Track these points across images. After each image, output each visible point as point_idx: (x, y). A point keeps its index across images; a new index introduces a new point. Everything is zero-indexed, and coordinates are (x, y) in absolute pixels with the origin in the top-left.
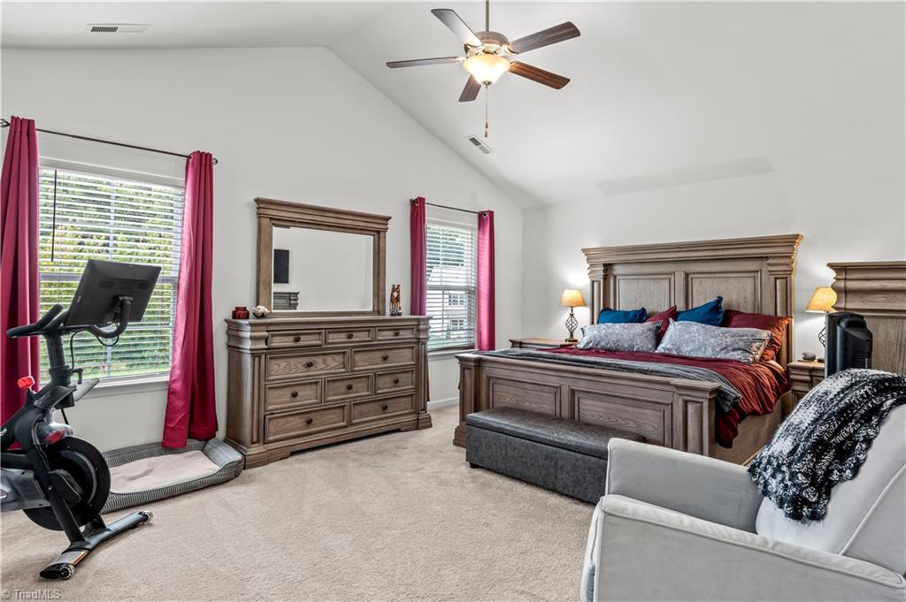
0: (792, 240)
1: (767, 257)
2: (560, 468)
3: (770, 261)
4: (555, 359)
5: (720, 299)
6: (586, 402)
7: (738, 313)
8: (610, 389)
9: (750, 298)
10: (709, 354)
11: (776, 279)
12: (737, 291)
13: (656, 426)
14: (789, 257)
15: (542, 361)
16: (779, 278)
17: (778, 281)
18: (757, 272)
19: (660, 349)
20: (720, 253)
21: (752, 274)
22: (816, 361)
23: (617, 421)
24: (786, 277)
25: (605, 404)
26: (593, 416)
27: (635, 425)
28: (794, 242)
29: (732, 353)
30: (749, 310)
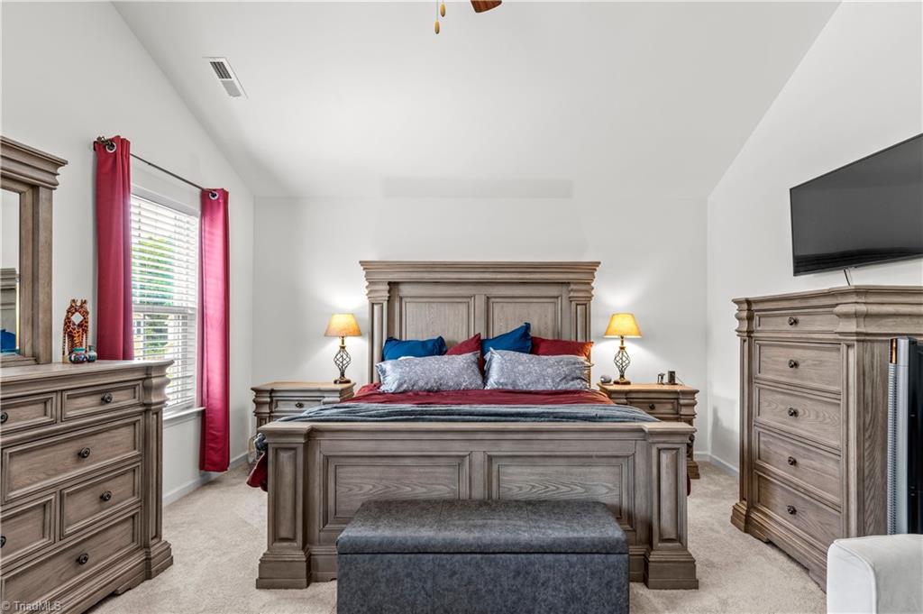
0: (591, 268)
1: (569, 283)
2: (543, 584)
3: (572, 287)
4: (453, 414)
5: (528, 326)
6: (510, 470)
7: (543, 340)
8: (549, 448)
9: (550, 324)
10: (549, 386)
11: (577, 305)
12: (542, 320)
13: (610, 485)
14: (589, 284)
15: (430, 420)
16: (579, 304)
17: (579, 307)
18: (557, 297)
19: (488, 388)
20: (528, 276)
21: (552, 300)
22: (612, 383)
23: (558, 488)
24: (585, 303)
25: (541, 470)
26: (521, 488)
27: (581, 490)
28: (595, 270)
29: (572, 383)
30: (550, 338)
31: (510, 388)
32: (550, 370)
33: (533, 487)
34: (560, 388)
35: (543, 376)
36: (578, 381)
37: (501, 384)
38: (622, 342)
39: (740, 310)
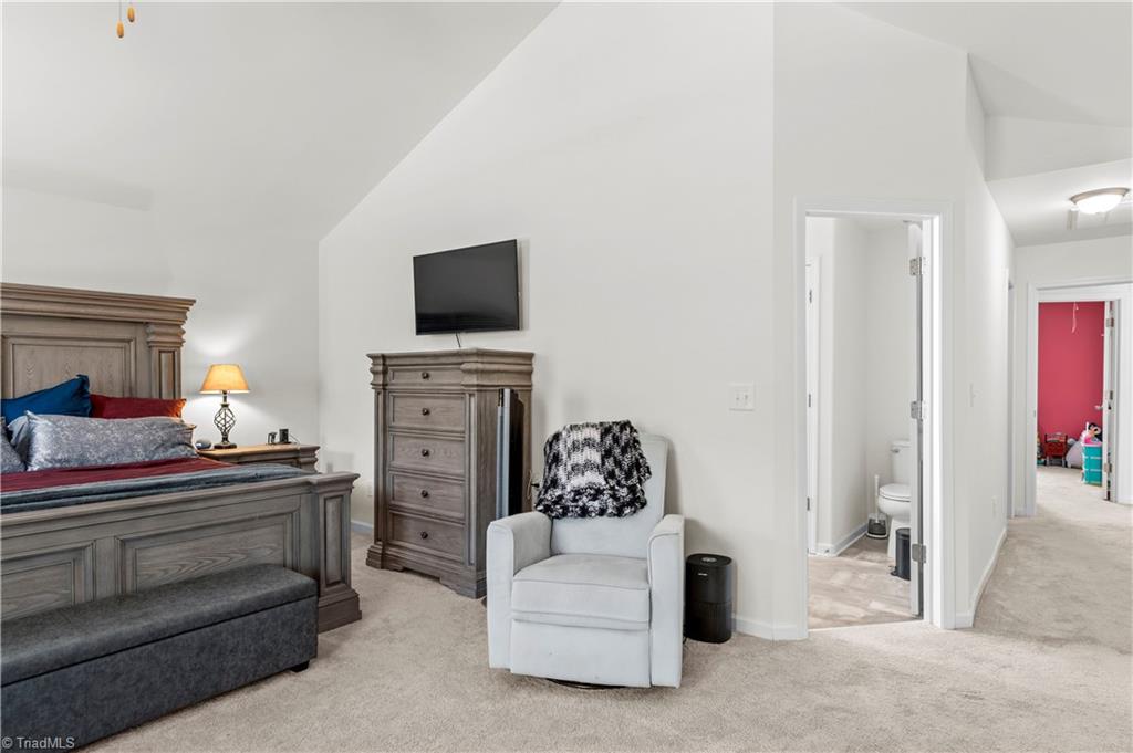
0: (181, 307)
1: (147, 323)
3: (152, 328)
5: (84, 381)
7: (108, 399)
9: (117, 376)
10: (140, 456)
11: (160, 352)
12: (105, 370)
14: (179, 326)
16: (164, 352)
17: (163, 355)
18: (129, 341)
20: (82, 310)
21: (120, 345)
22: (212, 447)
23: (214, 561)
24: (174, 350)
25: (192, 544)
26: (166, 571)
27: (242, 557)
28: (188, 309)
29: (173, 450)
30: (118, 395)
31: (75, 465)
32: (138, 436)
33: (183, 566)
34: (156, 457)
35: (129, 444)
36: (182, 447)
37: (60, 461)
38: (225, 399)
39: (374, 364)
